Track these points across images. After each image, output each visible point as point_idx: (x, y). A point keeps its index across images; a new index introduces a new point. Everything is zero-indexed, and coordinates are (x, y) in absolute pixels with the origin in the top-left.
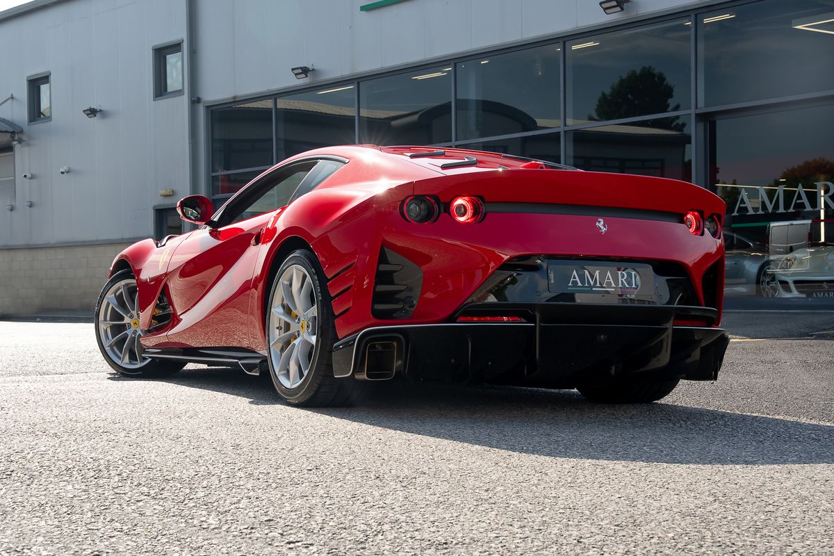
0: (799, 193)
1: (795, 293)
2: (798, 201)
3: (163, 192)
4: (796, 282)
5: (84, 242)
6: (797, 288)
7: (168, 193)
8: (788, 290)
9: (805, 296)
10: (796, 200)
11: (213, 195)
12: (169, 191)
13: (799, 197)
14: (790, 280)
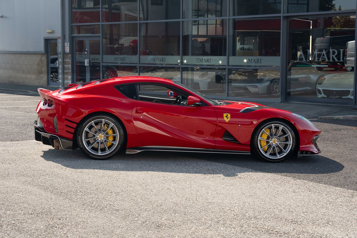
0: (323, 54)
1: (323, 95)
2: (323, 57)
3: (48, 31)
4: (323, 90)
5: (10, 52)
6: (324, 93)
7: (50, 31)
8: (321, 93)
9: (326, 96)
10: (322, 56)
11: (72, 34)
12: (51, 31)
13: (324, 55)
14: (321, 89)
